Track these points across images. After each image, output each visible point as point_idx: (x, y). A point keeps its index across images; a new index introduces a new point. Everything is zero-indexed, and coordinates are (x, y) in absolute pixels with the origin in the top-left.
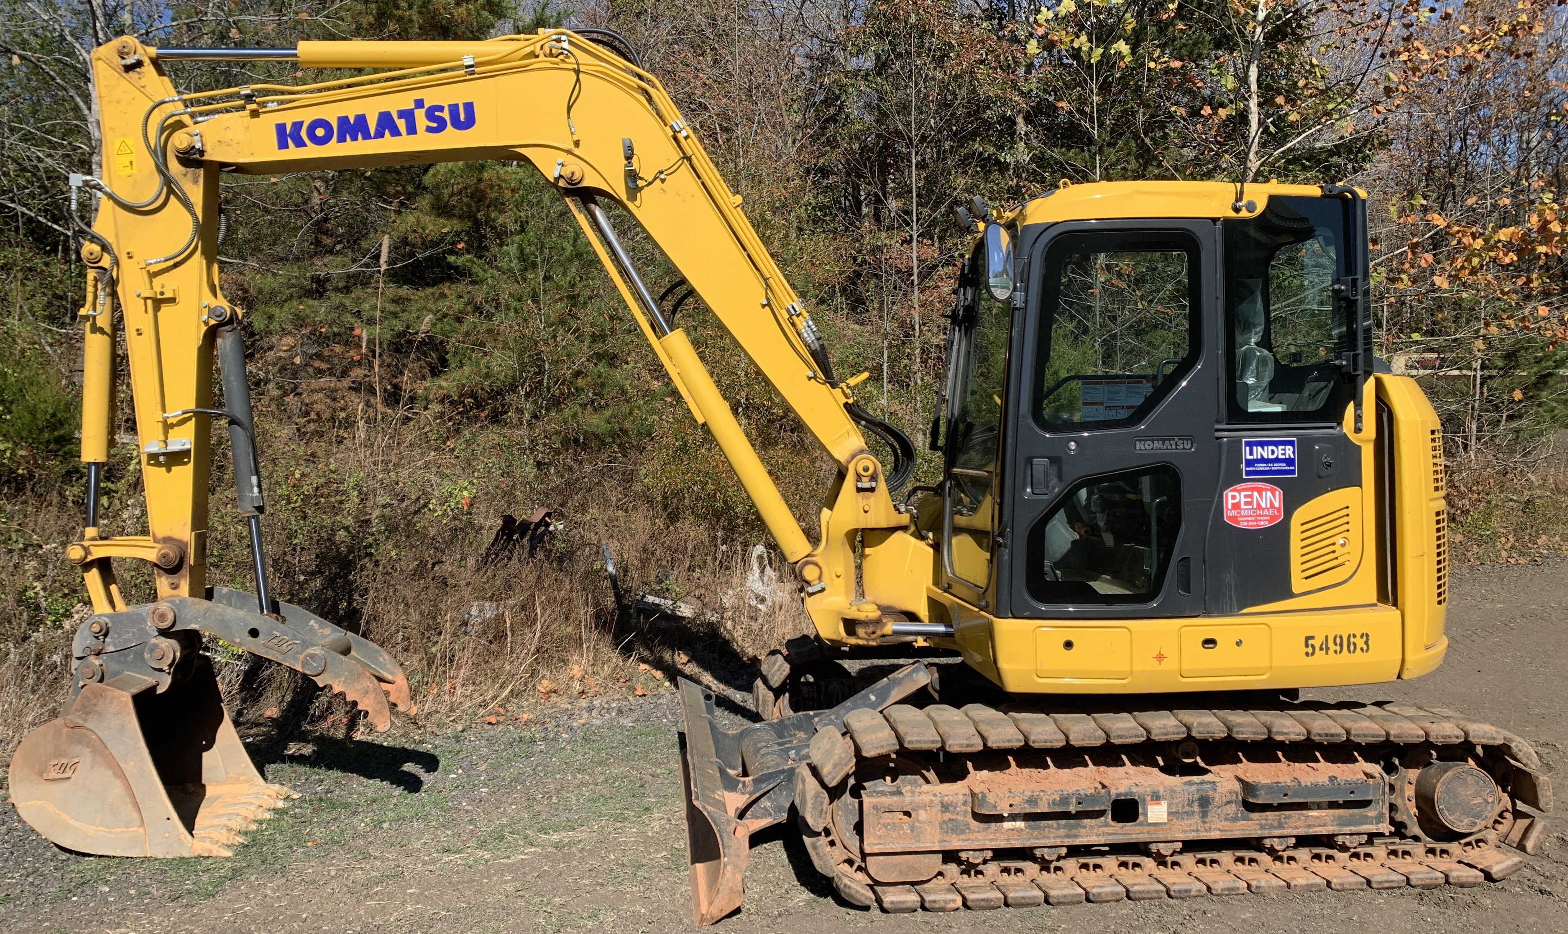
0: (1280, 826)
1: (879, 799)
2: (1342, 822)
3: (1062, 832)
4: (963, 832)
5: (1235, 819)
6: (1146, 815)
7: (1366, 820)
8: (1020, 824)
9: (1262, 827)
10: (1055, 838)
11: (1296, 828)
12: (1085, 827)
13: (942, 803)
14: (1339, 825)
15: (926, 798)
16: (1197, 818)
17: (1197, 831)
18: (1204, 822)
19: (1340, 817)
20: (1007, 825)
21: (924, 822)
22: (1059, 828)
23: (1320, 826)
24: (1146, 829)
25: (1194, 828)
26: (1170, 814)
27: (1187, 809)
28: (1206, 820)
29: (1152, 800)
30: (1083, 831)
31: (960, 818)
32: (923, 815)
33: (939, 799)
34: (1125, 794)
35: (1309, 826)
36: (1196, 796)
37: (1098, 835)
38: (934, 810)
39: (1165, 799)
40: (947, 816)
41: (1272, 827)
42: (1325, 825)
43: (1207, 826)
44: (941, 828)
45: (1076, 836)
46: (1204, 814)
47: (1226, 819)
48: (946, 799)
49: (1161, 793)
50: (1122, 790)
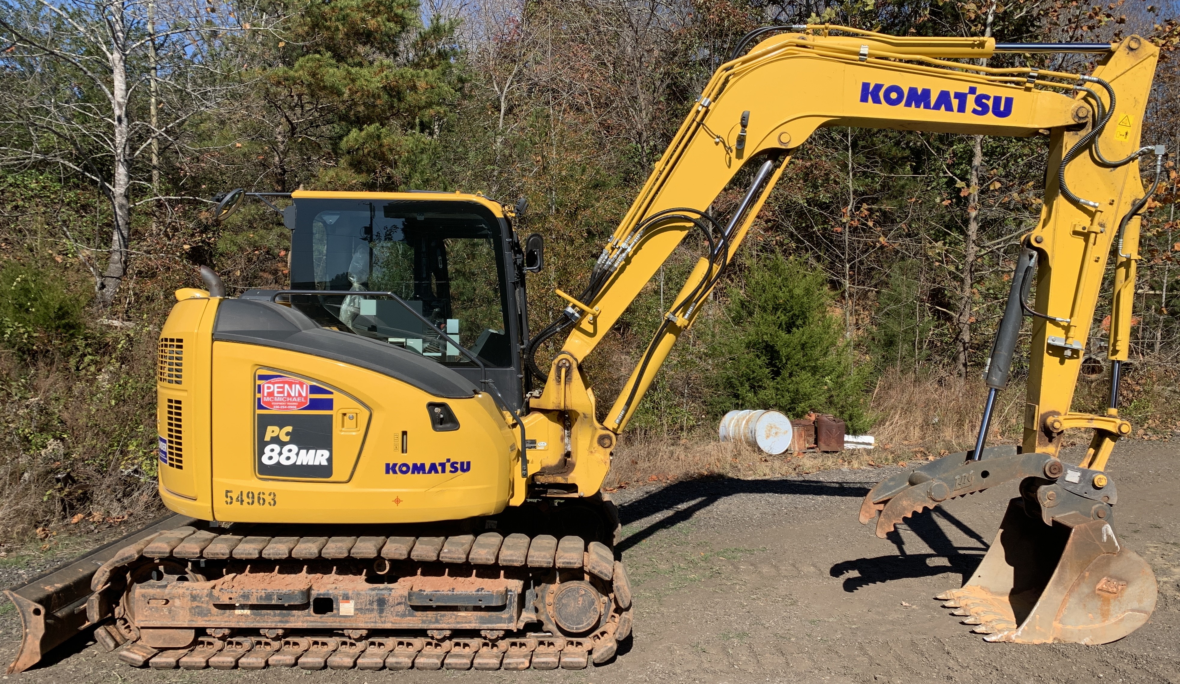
0: (437, 621)
1: (147, 590)
2: (483, 621)
3: (277, 618)
4: (206, 615)
5: (404, 615)
6: (339, 610)
7: (500, 620)
8: (247, 612)
9: (424, 622)
10: (272, 622)
11: (448, 623)
12: (294, 616)
13: (191, 594)
14: (480, 623)
15: (180, 591)
16: (375, 614)
17: (376, 622)
18: (381, 617)
19: (481, 618)
20: (238, 612)
21: (178, 608)
22: (275, 615)
23: (466, 623)
24: (338, 619)
25: (373, 620)
26: (356, 609)
27: (368, 607)
28: (384, 615)
29: (343, 599)
30: (292, 618)
31: (204, 605)
32: (177, 602)
33: (189, 592)
34: (324, 595)
35: (458, 623)
36: (376, 598)
37: (303, 622)
38: (186, 599)
39: (352, 599)
40: (195, 604)
41: (430, 622)
42: (470, 622)
43: (383, 619)
44: (190, 612)
45: (287, 622)
46: (381, 611)
47: (397, 615)
48: (194, 592)
49: (350, 595)
50: (322, 591)
